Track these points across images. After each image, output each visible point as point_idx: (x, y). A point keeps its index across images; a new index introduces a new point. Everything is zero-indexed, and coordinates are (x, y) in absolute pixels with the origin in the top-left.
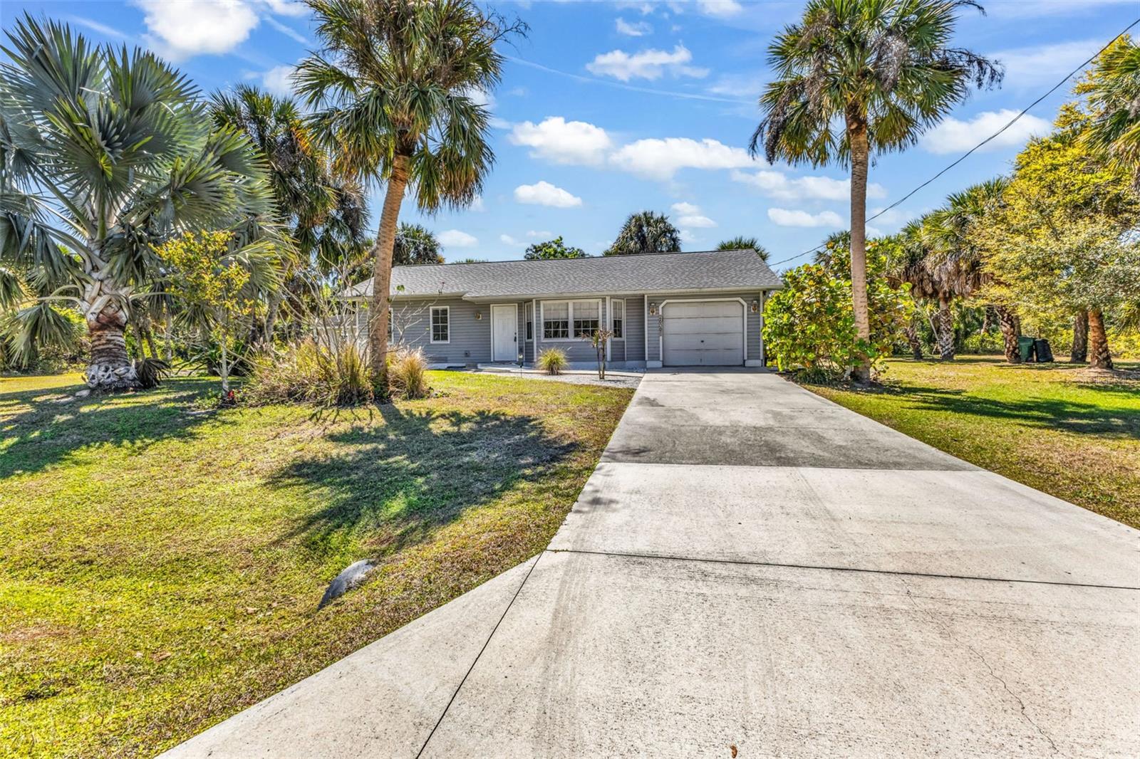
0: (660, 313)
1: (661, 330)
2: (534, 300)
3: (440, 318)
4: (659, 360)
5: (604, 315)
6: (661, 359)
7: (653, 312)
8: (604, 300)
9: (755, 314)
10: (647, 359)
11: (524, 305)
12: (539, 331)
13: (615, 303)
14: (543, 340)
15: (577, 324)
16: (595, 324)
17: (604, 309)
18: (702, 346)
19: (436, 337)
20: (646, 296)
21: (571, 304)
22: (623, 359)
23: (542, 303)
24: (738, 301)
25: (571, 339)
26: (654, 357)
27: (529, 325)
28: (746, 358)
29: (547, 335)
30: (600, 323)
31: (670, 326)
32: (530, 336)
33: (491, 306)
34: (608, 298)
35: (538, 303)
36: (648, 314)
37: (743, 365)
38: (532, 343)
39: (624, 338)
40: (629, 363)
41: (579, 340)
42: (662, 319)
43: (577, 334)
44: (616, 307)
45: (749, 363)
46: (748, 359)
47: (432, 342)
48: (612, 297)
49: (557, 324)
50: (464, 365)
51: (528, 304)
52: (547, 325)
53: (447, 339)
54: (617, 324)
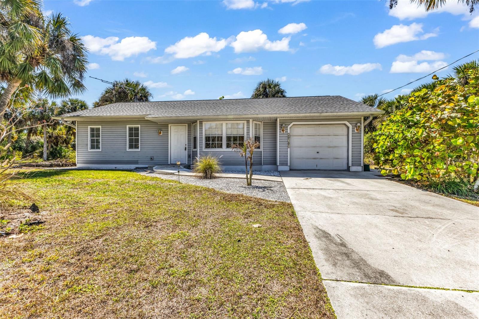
0: (289, 132)
1: (289, 144)
2: (198, 121)
3: (134, 132)
4: (287, 165)
5: (248, 133)
6: (289, 165)
7: (283, 131)
8: (248, 122)
9: (358, 133)
10: (278, 164)
11: (191, 124)
12: (201, 143)
13: (256, 124)
14: (204, 150)
15: (229, 138)
16: (242, 138)
17: (248, 128)
18: (318, 156)
19: (131, 147)
20: (278, 120)
21: (224, 123)
22: (261, 165)
23: (204, 123)
24: (345, 124)
25: (224, 149)
26: (284, 163)
27: (195, 138)
28: (350, 164)
29: (208, 146)
30: (245, 138)
31: (295, 141)
32: (195, 147)
33: (169, 125)
34: (251, 120)
35: (201, 123)
36: (280, 132)
37: (348, 169)
38: (197, 151)
39: (261, 149)
40: (264, 167)
41: (230, 150)
42: (289, 137)
43: (228, 146)
44: (257, 127)
45: (353, 169)
46: (352, 166)
47: (128, 150)
48: (254, 119)
49: (214, 139)
50: (147, 166)
51: (195, 124)
52: (208, 139)
53: (138, 148)
54: (257, 139)
